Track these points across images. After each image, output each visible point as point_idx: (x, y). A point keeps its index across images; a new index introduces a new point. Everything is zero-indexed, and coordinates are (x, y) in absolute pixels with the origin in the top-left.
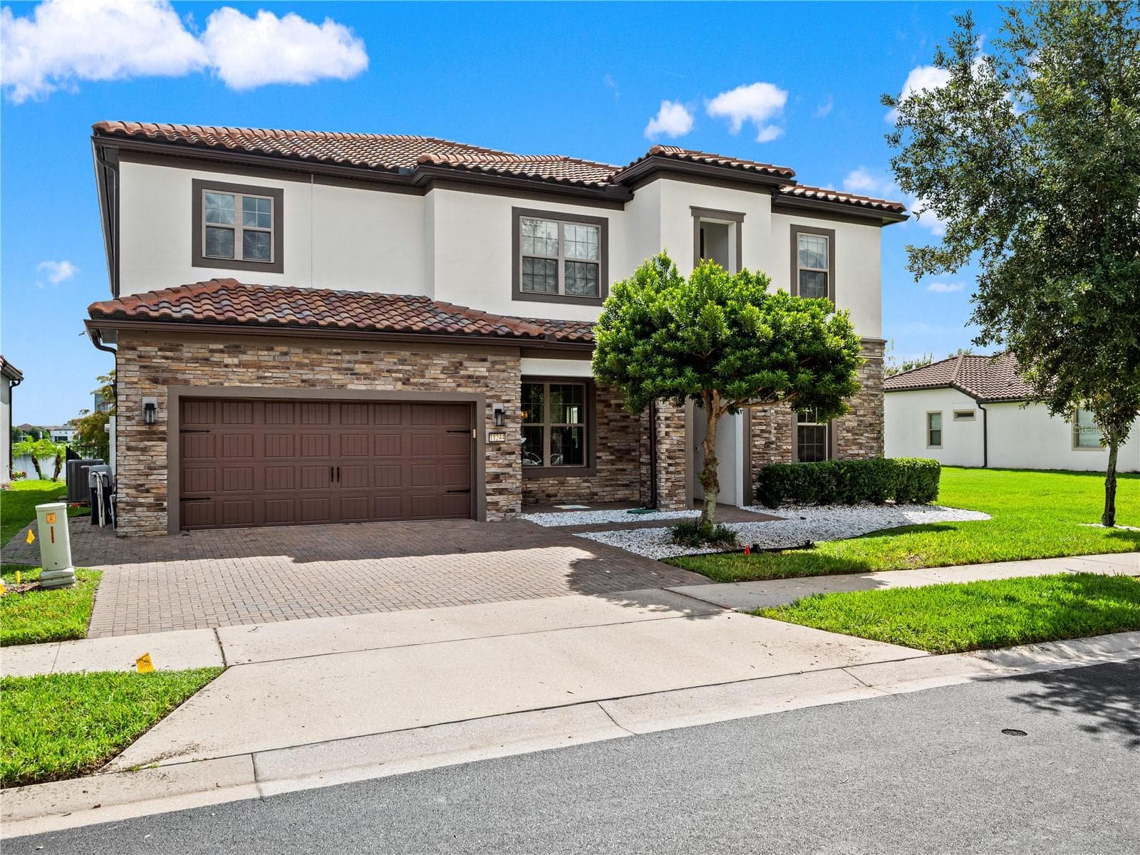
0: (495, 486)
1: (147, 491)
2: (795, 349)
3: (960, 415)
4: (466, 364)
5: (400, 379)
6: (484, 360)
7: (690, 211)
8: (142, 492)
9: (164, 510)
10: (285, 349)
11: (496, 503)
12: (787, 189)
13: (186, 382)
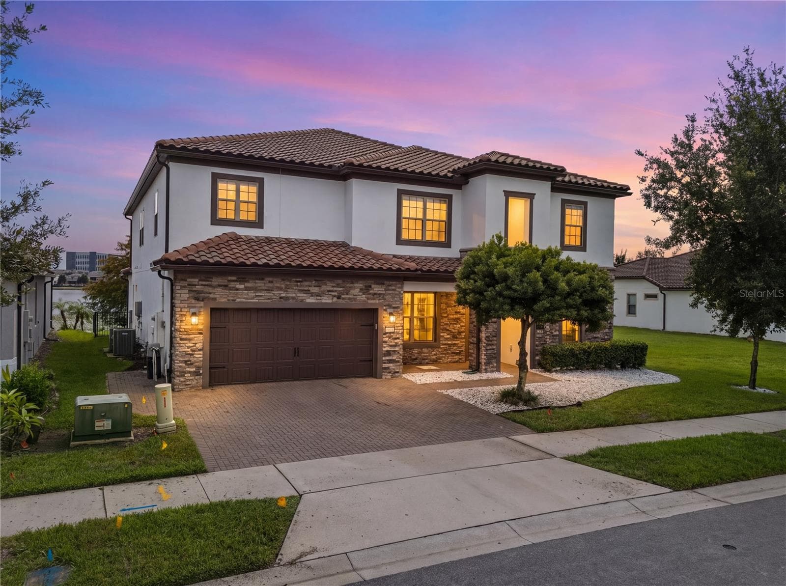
0: (387, 358)
1: (192, 364)
2: (580, 297)
3: (648, 296)
4: (373, 286)
5: (334, 296)
6: (384, 284)
7: (503, 193)
8: (189, 365)
9: (200, 375)
10: (271, 279)
11: (388, 368)
12: (560, 179)
13: (215, 299)
